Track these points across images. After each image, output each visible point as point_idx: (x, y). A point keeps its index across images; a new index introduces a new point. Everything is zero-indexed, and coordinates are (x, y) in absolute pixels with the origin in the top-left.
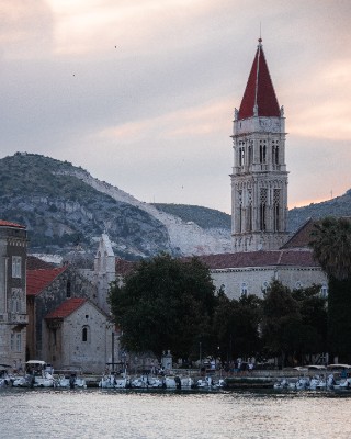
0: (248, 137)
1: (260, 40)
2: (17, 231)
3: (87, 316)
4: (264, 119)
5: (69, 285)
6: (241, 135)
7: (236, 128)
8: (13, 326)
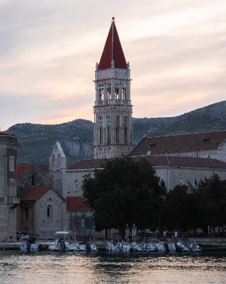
0: (106, 82)
1: (113, 18)
2: (12, 138)
3: (50, 199)
4: (117, 70)
5: (33, 177)
6: (102, 80)
7: (97, 75)
8: (10, 206)
